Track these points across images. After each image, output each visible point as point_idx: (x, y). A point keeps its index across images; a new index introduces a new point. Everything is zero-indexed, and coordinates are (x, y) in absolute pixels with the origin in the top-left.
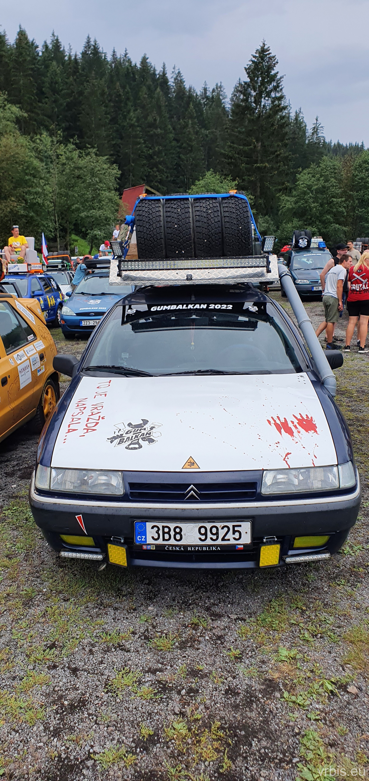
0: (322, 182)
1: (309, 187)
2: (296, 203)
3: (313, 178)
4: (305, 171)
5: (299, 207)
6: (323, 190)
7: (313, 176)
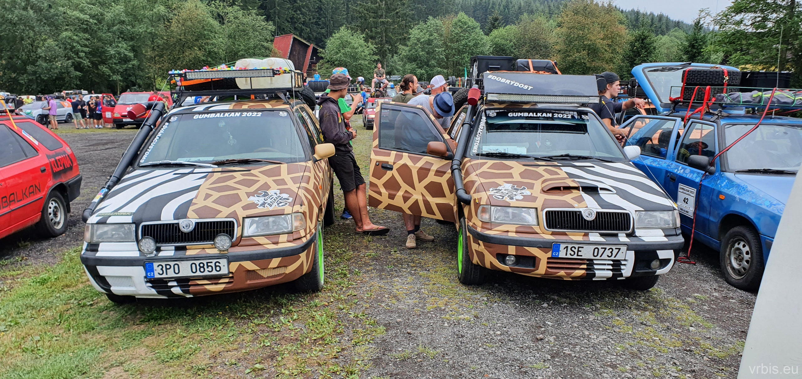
0: (428, 36)
1: (418, 40)
2: (410, 51)
3: (422, 33)
4: (415, 27)
5: (412, 54)
6: (429, 42)
7: (421, 31)
